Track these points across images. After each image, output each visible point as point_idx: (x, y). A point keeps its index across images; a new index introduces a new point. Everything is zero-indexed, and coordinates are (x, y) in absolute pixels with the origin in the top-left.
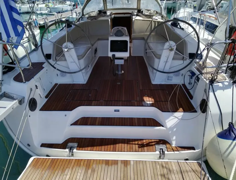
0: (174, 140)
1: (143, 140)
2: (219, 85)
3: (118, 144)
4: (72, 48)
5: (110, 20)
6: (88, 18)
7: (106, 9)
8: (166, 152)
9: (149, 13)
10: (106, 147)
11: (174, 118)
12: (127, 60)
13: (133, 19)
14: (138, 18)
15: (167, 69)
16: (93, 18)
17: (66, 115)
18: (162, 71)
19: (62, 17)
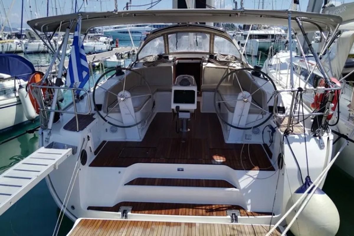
0: (249, 204)
1: (212, 205)
2: (294, 137)
3: (181, 208)
4: (129, 97)
5: (172, 67)
6: (144, 64)
7: (167, 53)
8: (239, 217)
9: (225, 58)
10: (167, 211)
11: (249, 177)
12: (194, 114)
13: (204, 67)
14: (210, 65)
15: (242, 124)
16: (150, 64)
17: (120, 172)
18: (237, 126)
19: (94, 61)
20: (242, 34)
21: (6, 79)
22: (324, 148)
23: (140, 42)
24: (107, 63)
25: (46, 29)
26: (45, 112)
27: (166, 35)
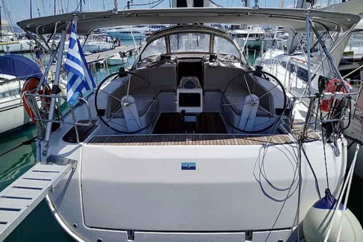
4: (133, 103)
5: (175, 67)
7: (169, 53)
9: (225, 58)
16: (153, 64)
18: (243, 130)
19: (99, 59)
20: (230, 33)
21: (11, 80)
22: (340, 156)
23: (140, 41)
24: (111, 61)
25: (42, 31)
26: (42, 122)
27: (167, 36)
